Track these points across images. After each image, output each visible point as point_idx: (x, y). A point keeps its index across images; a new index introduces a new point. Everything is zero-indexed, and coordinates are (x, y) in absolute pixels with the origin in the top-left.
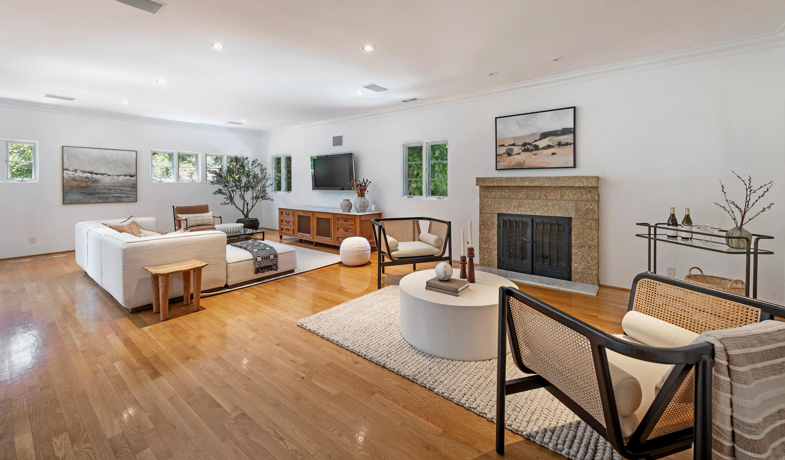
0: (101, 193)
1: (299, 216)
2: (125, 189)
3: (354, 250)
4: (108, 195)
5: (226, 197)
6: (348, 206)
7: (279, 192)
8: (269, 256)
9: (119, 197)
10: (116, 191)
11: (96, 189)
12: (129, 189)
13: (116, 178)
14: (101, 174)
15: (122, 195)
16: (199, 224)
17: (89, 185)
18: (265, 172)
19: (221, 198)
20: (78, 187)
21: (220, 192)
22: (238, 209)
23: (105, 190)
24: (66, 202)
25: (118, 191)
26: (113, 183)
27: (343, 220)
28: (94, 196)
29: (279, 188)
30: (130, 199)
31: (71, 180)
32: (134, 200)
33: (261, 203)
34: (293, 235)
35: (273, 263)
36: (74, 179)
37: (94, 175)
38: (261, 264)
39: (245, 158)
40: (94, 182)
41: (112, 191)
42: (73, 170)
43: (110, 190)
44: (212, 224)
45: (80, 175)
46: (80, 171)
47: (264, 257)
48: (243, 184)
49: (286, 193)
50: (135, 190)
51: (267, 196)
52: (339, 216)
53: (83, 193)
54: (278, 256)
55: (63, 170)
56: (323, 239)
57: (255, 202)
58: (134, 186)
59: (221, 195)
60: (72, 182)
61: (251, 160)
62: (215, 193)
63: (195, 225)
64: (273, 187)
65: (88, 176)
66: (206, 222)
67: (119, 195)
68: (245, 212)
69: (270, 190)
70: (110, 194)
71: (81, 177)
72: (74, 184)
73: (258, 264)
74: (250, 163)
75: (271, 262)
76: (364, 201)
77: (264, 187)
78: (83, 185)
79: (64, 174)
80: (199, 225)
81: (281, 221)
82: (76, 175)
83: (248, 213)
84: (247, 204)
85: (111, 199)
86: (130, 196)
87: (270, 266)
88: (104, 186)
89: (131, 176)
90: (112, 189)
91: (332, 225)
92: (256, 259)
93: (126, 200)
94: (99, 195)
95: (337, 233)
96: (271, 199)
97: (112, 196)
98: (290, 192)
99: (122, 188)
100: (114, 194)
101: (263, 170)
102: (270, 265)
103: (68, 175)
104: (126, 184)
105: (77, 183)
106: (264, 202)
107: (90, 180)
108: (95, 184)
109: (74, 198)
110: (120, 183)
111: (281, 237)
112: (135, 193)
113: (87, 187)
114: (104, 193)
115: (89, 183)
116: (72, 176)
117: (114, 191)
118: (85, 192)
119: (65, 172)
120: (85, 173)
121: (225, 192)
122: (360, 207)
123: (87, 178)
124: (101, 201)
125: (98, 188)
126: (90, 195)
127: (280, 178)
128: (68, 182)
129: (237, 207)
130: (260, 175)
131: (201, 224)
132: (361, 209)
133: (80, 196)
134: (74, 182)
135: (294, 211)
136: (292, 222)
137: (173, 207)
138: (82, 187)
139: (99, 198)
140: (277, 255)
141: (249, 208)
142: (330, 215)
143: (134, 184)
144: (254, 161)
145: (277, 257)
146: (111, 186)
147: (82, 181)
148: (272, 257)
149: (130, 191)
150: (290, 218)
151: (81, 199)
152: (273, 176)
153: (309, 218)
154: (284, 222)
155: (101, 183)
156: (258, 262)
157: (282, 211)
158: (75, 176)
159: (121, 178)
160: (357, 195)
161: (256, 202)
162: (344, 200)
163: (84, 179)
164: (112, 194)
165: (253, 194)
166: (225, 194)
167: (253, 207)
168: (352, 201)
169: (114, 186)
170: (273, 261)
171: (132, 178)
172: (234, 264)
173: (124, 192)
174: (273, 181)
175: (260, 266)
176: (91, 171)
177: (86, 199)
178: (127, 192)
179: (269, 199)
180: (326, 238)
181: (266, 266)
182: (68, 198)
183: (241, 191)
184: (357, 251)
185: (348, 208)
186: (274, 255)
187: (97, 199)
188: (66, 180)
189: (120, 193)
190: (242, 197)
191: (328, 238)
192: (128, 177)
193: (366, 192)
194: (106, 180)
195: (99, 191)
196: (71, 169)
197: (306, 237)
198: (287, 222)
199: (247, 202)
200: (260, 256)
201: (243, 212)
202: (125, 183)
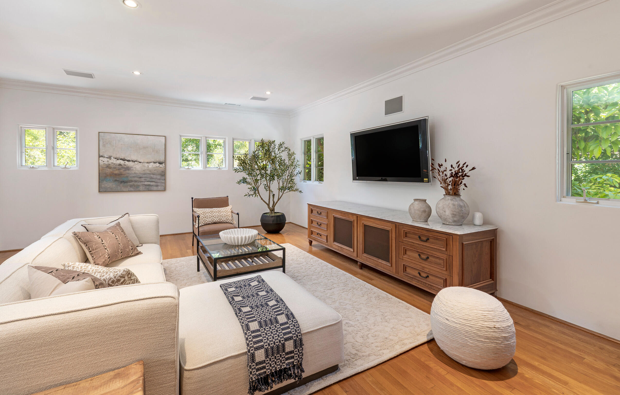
0: (132, 181)
1: (335, 218)
2: (155, 177)
3: (479, 333)
4: (139, 184)
5: (250, 186)
6: (425, 211)
7: (308, 182)
8: (283, 345)
9: (149, 185)
10: (146, 179)
11: (128, 177)
12: (159, 177)
13: (146, 165)
14: (132, 161)
15: (152, 183)
16: (215, 221)
17: (122, 172)
18: (292, 158)
19: (245, 188)
20: (113, 175)
21: (244, 181)
22: (264, 201)
23: (136, 178)
24: (101, 190)
25: (148, 179)
26: (144, 171)
27: (417, 237)
28: (126, 184)
29: (308, 177)
30: (159, 188)
31: (106, 168)
32: (162, 189)
33: (288, 194)
34: (326, 243)
35: (293, 362)
36: (108, 166)
37: (127, 162)
38: (264, 367)
39: (272, 141)
40: (126, 169)
41: (143, 179)
42: (107, 157)
43: (140, 178)
44: (230, 221)
45: (113, 162)
46: (114, 158)
47: (272, 348)
48: (269, 172)
49: (317, 183)
50: (163, 178)
51: (295, 187)
52: (407, 230)
53: (116, 180)
54: (304, 339)
55: (100, 156)
56: (375, 262)
57: (281, 194)
58: (163, 174)
59: (245, 184)
60: (107, 169)
61: (277, 143)
62: (239, 183)
63: (210, 223)
64: (302, 176)
65: (121, 163)
66: (224, 219)
67: (149, 183)
68: (271, 206)
69: (298, 180)
70: (141, 182)
71: (114, 164)
72: (108, 171)
73: (258, 370)
74: (277, 147)
75: (287, 359)
76: (462, 204)
77: (291, 176)
78: (117, 172)
79: (100, 161)
80: (215, 223)
81: (311, 222)
82: (110, 161)
83: (274, 205)
84: (274, 195)
85: (141, 188)
86: (159, 184)
87: (285, 370)
88: (135, 173)
89: (160, 163)
90: (142, 177)
91: (394, 241)
92: (253, 356)
93: (155, 188)
94: (130, 184)
95: (404, 258)
96: (299, 190)
97: (143, 185)
98: (321, 182)
99: (152, 175)
100: (145, 182)
101: (291, 155)
102: (285, 368)
103: (103, 162)
104: (156, 172)
105: (111, 170)
106: (292, 193)
107: (123, 167)
108: (127, 172)
109: (108, 186)
110: (150, 171)
111: (311, 243)
112: (164, 182)
113: (120, 175)
114: (136, 181)
115: (122, 171)
116: (106, 163)
117: (144, 179)
118: (118, 179)
119: (101, 158)
120: (118, 160)
121: (250, 181)
122: (454, 215)
123: (120, 165)
124: (132, 189)
125: (131, 176)
126: (123, 183)
127: (310, 165)
128: (103, 170)
129: (262, 199)
130: (287, 161)
131: (218, 221)
132: (455, 219)
133: (114, 184)
134: (108, 169)
135: (328, 211)
136: (326, 226)
137: (192, 198)
138: (116, 174)
139: (131, 186)
140: (301, 340)
141: (275, 201)
142: (389, 224)
143: (163, 172)
144: (281, 145)
145: (301, 345)
146: (142, 174)
147: (115, 168)
148: (289, 346)
149: (159, 179)
150: (323, 220)
151: (114, 187)
152: (302, 163)
153: (351, 223)
154: (315, 224)
155: (133, 170)
156: (257, 364)
157: (312, 209)
158: (109, 163)
159: (151, 165)
160: (443, 192)
161: (283, 194)
162: (416, 200)
163: (118, 166)
164: (142, 182)
165: (279, 184)
166: (249, 184)
167: (279, 199)
168: (432, 203)
169: (144, 174)
170: (293, 357)
171: (161, 166)
172: (198, 371)
173: (154, 180)
174: (302, 169)
175: (260, 374)
176: (123, 158)
177: (119, 187)
178: (156, 180)
179: (297, 190)
180: (380, 261)
181: (276, 372)
182: (103, 186)
183: (266, 179)
184: (487, 338)
185: (424, 215)
186: (295, 341)
187: (129, 187)
188: (102, 167)
189: (150, 181)
190: (268, 188)
191: (384, 262)
192: (158, 165)
193: (462, 187)
194: (137, 167)
195: (130, 179)
196: (106, 156)
197: (345, 250)
198: (319, 224)
199: (274, 193)
200: (262, 347)
201: (268, 205)
202: (155, 170)
